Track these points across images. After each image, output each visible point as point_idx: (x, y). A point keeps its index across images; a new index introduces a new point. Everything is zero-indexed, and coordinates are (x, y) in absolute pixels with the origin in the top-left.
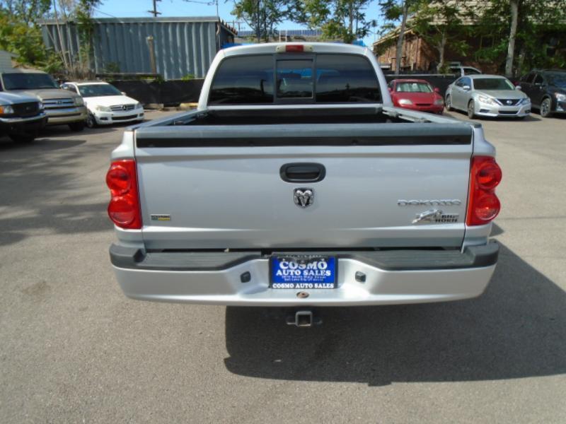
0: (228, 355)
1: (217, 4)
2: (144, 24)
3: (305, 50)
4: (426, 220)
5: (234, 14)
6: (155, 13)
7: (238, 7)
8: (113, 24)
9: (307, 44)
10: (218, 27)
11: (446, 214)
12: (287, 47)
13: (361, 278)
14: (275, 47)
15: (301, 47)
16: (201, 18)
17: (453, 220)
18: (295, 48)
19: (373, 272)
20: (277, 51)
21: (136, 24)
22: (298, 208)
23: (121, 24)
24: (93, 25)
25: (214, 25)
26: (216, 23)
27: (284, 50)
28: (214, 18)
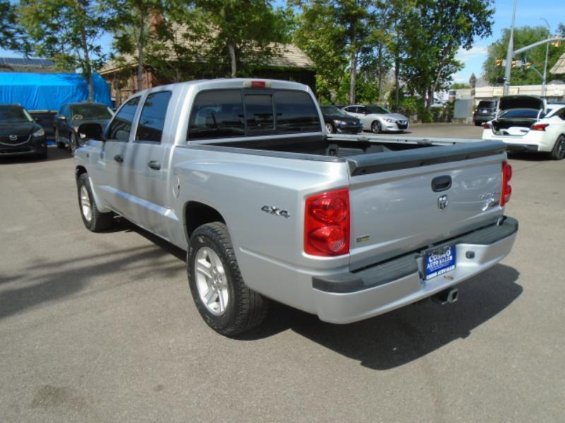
0: (360, 362)
12: (253, 82)
13: (471, 255)
15: (263, 84)
18: (259, 84)
19: (479, 249)
20: (244, 86)
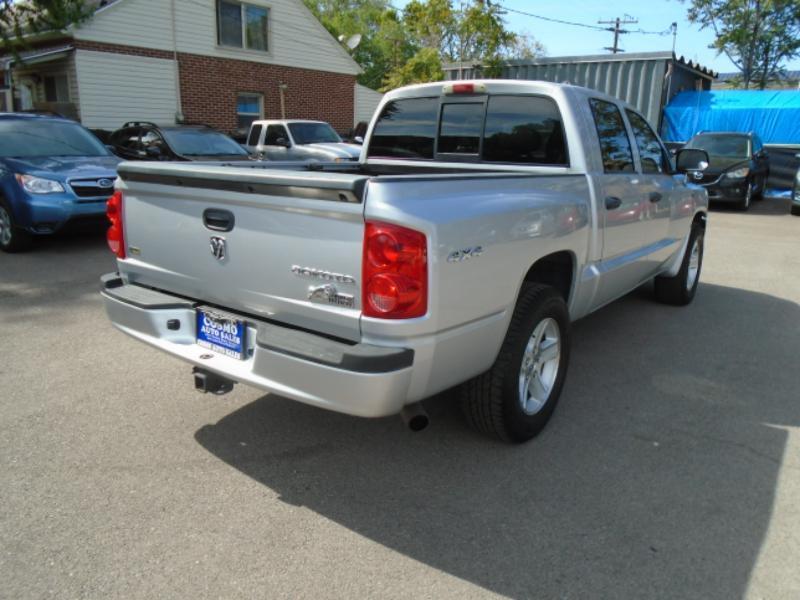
1: (675, 34)
2: (564, 65)
3: (476, 90)
4: (316, 296)
5: (713, 47)
6: (615, 50)
7: (719, 36)
8: (525, 67)
9: (478, 83)
10: (670, 66)
11: (340, 294)
12: (455, 86)
14: (440, 87)
15: (470, 88)
16: (645, 55)
17: (348, 303)
18: (464, 89)
20: (444, 91)
21: (555, 65)
22: (212, 257)
23: (535, 66)
24: (501, 69)
25: (664, 64)
26: (667, 61)
27: (451, 91)
28: (665, 54)
